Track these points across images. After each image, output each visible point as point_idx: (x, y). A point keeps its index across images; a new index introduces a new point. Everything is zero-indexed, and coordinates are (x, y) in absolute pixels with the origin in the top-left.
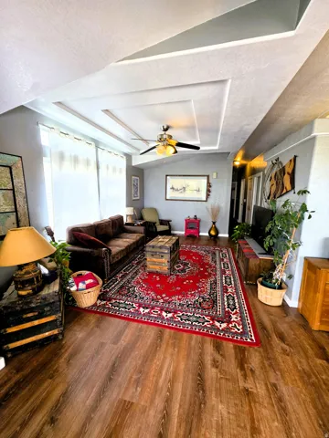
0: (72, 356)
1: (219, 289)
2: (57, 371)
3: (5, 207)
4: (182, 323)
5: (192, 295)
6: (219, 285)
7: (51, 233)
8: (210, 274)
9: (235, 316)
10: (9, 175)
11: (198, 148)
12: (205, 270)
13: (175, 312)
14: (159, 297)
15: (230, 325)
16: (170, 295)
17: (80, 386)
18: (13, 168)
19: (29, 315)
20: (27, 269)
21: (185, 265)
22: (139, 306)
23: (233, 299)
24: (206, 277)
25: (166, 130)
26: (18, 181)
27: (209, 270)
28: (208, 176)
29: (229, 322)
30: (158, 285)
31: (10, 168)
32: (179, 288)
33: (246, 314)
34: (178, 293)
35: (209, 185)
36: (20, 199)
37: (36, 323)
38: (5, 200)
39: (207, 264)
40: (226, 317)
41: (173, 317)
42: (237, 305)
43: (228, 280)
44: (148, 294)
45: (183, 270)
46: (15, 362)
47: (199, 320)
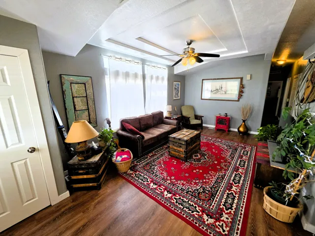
0: (99, 203)
1: (223, 185)
2: (88, 209)
3: (82, 107)
4: (175, 205)
5: (195, 183)
6: (225, 181)
7: (109, 123)
8: (222, 168)
9: (227, 216)
10: (84, 88)
11: (218, 56)
12: (219, 164)
13: (174, 195)
14: (168, 178)
15: (217, 223)
16: (177, 179)
17: (93, 224)
18: (86, 84)
19: (81, 172)
20: (81, 145)
21: (203, 155)
22: (151, 182)
23: (233, 199)
24: (216, 170)
25: (189, 44)
26: (90, 91)
27: (222, 165)
28: (242, 79)
29: (218, 220)
30: (173, 168)
31: (85, 84)
32: (187, 175)
33: (240, 218)
34: (185, 179)
35: (242, 87)
36: (90, 103)
37: (85, 177)
38: (82, 103)
39: (223, 158)
40: (218, 213)
41: (171, 198)
42: (234, 205)
43: (237, 178)
44: (162, 174)
45: (199, 160)
46: (74, 196)
47: (190, 208)
